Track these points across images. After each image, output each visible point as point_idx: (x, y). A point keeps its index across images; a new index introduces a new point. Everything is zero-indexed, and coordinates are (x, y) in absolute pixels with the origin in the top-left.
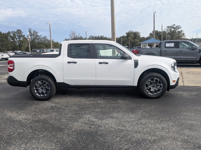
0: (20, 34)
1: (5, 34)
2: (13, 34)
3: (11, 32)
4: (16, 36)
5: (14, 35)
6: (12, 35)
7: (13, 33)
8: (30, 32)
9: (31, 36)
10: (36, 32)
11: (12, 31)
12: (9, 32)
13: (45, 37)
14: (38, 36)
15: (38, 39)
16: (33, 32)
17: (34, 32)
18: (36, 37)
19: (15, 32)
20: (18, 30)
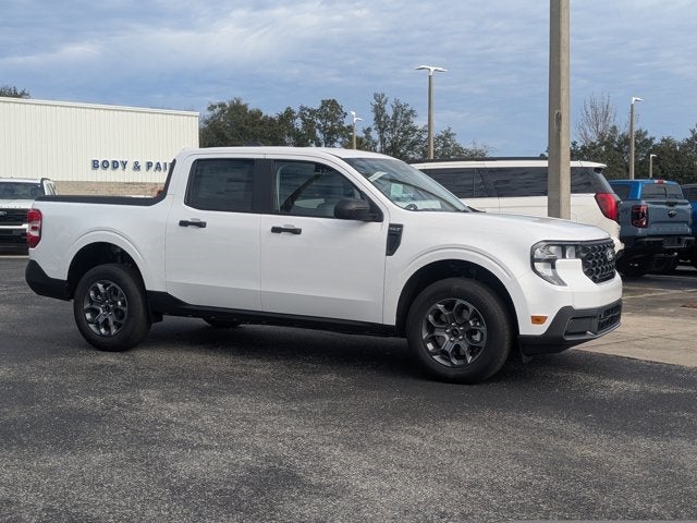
0: (333, 119)
1: (272, 120)
2: (305, 122)
3: (297, 110)
4: (317, 131)
5: (308, 124)
6: (300, 127)
7: (303, 118)
8: (379, 110)
9: (382, 130)
10: (408, 108)
11: (302, 108)
12: (289, 114)
13: (448, 135)
14: (414, 130)
15: (414, 143)
16: (390, 112)
17: (398, 109)
18: (406, 133)
19: (313, 112)
20: (325, 103)
